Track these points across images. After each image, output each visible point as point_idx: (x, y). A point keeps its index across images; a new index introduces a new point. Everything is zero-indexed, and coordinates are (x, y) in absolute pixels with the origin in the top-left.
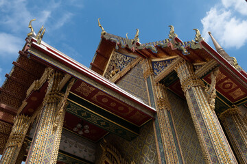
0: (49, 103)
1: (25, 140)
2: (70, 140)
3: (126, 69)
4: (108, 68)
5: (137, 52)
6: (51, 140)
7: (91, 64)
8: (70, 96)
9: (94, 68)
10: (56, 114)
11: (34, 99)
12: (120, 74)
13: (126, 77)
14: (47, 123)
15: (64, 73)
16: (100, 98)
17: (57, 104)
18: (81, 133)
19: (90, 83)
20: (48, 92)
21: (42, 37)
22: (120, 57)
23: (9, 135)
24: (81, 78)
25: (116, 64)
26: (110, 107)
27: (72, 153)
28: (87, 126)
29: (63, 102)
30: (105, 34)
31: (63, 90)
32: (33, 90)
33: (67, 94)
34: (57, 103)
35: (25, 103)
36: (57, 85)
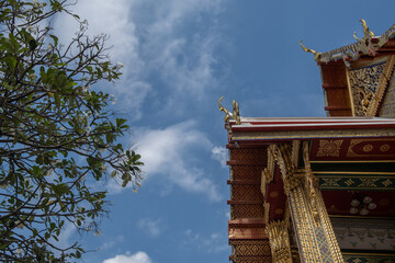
0: (292, 190)
1: (293, 254)
2: (356, 229)
3: (381, 85)
4: (355, 101)
5: (381, 53)
6: (321, 236)
7: (326, 109)
8: (314, 167)
9: (333, 112)
10: (308, 199)
11: (274, 194)
12: (376, 98)
13: (388, 98)
14: (303, 215)
15: (289, 142)
16: (358, 148)
17: (303, 186)
18: (364, 212)
19: (330, 136)
20: (284, 177)
21: (238, 114)
22: (361, 74)
23: (270, 255)
24: (314, 136)
25: (363, 88)
26: (382, 153)
27: (370, 248)
28: (367, 199)
29: (309, 179)
30: (320, 56)
31: (301, 164)
32: (267, 184)
33: (308, 166)
34: (302, 184)
35: (267, 206)
36: (290, 162)
